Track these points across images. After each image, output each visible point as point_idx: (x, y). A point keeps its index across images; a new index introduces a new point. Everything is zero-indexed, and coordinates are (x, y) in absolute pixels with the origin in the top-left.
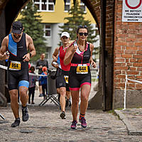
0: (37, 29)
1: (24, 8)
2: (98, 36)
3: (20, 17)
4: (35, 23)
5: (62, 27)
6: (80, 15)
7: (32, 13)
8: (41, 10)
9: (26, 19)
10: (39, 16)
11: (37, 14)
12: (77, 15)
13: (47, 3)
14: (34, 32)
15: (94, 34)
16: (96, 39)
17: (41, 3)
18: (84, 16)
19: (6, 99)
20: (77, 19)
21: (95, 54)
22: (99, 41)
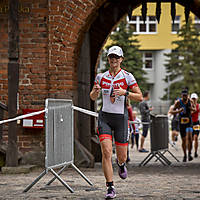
0: (134, 59)
1: (115, 30)
3: (109, 42)
4: (131, 51)
5: (168, 56)
6: (194, 37)
7: (126, 37)
8: (138, 32)
10: (136, 41)
11: (134, 38)
12: (189, 37)
13: (148, 22)
14: (129, 63)
17: (138, 22)
19: (93, 158)
20: (190, 43)
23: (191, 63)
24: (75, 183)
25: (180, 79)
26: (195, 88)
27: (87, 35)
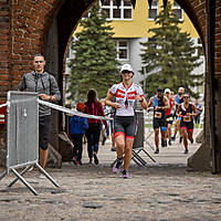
0: (107, 48)
1: (86, 16)
2: (203, 57)
3: (79, 29)
4: (103, 39)
5: (144, 45)
6: (173, 24)
7: (98, 23)
8: (112, 18)
9: (89, 32)
10: (109, 28)
11: (107, 25)
12: (167, 24)
13: (122, 7)
14: (102, 52)
15: (196, 55)
16: (198, 61)
17: (112, 7)
18: (179, 25)
20: (168, 31)
21: (198, 84)
22: (203, 65)
23: (170, 53)
24: (40, 185)
25: (157, 70)
26: (174, 81)
27: (55, 21)
